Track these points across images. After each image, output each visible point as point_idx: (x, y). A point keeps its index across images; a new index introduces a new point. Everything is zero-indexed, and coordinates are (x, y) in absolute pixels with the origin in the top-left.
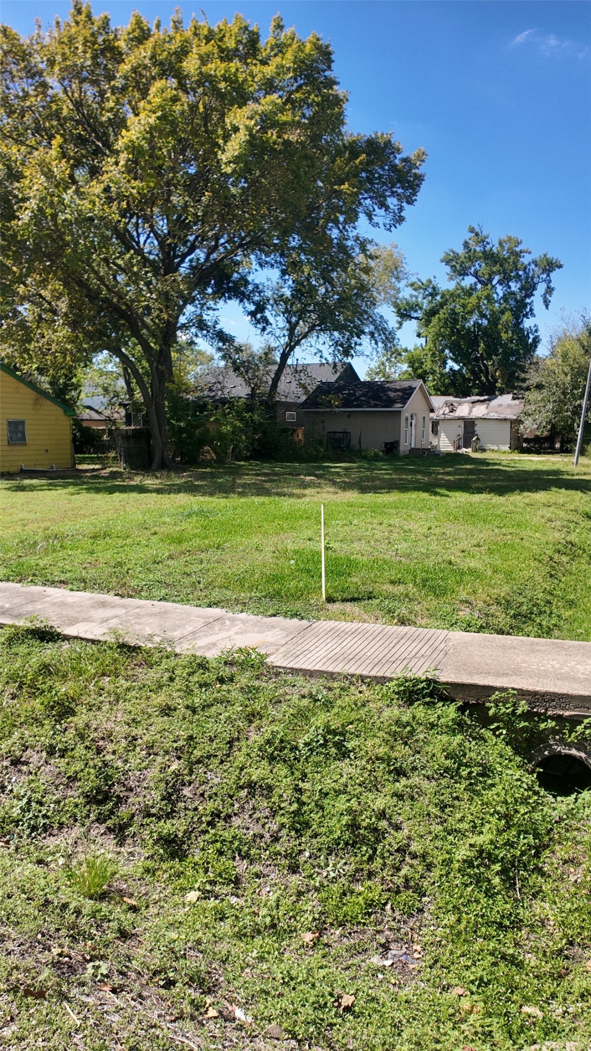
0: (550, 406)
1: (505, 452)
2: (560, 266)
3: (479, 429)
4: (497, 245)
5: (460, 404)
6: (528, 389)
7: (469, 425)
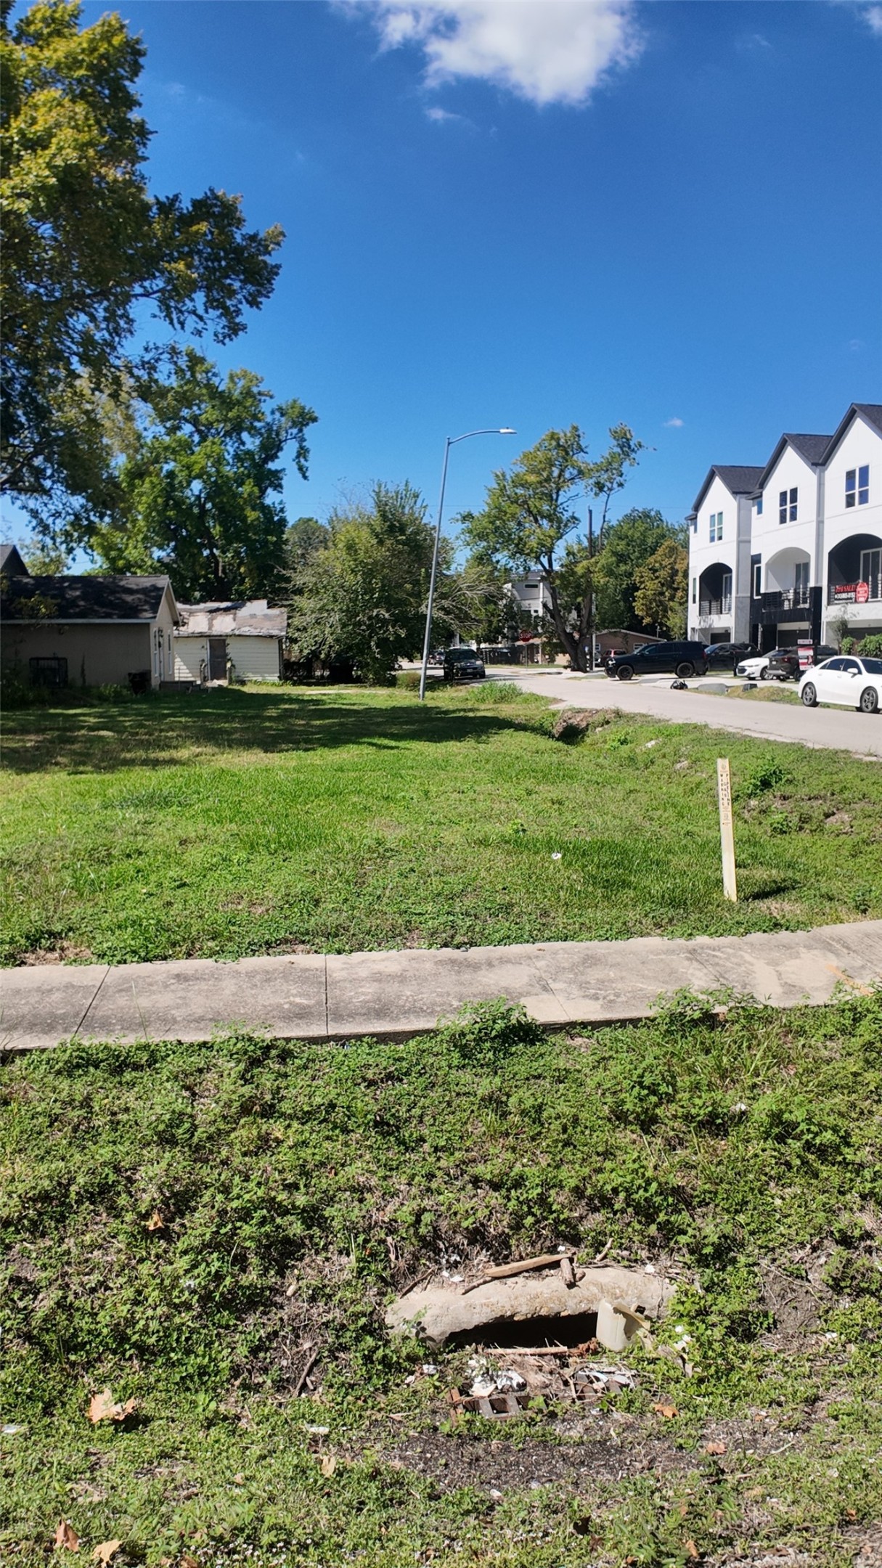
0: (335, 618)
1: (273, 684)
2: (315, 420)
3: (233, 650)
4: (227, 380)
5: (191, 613)
6: (299, 592)
7: (218, 645)
